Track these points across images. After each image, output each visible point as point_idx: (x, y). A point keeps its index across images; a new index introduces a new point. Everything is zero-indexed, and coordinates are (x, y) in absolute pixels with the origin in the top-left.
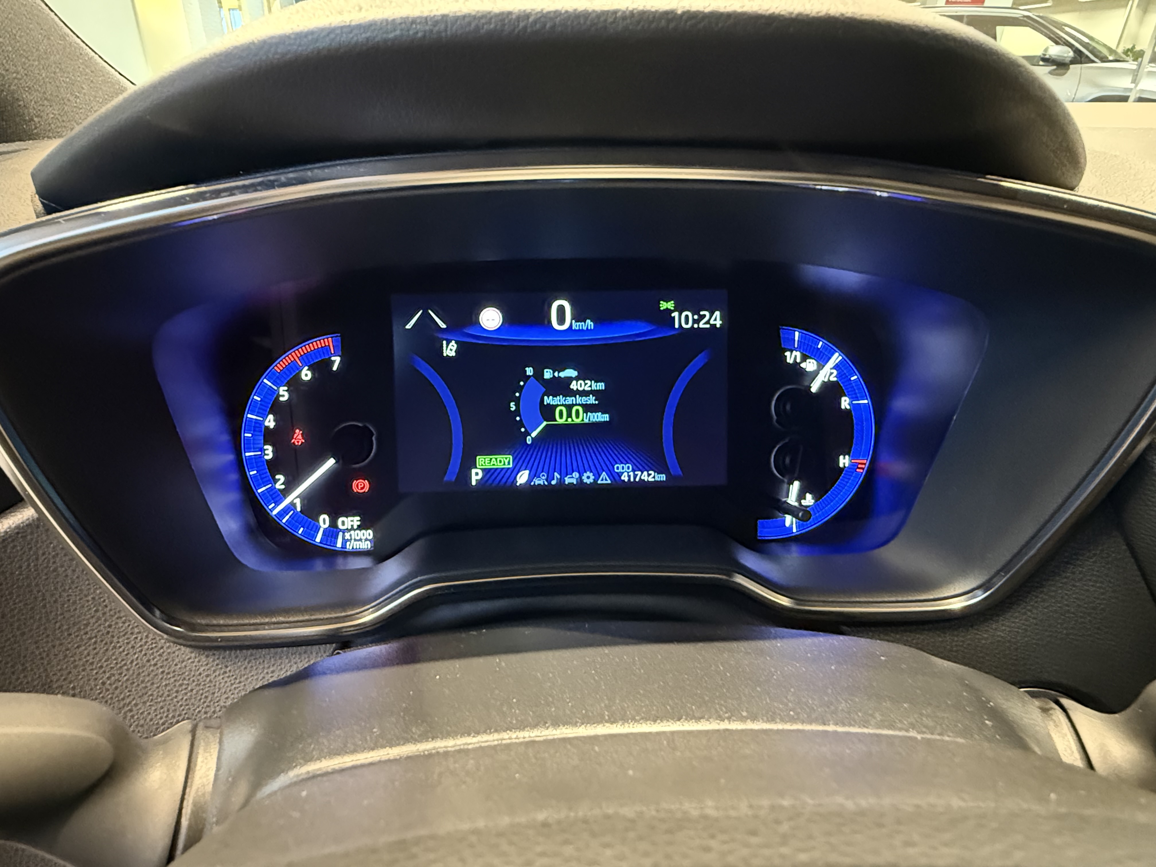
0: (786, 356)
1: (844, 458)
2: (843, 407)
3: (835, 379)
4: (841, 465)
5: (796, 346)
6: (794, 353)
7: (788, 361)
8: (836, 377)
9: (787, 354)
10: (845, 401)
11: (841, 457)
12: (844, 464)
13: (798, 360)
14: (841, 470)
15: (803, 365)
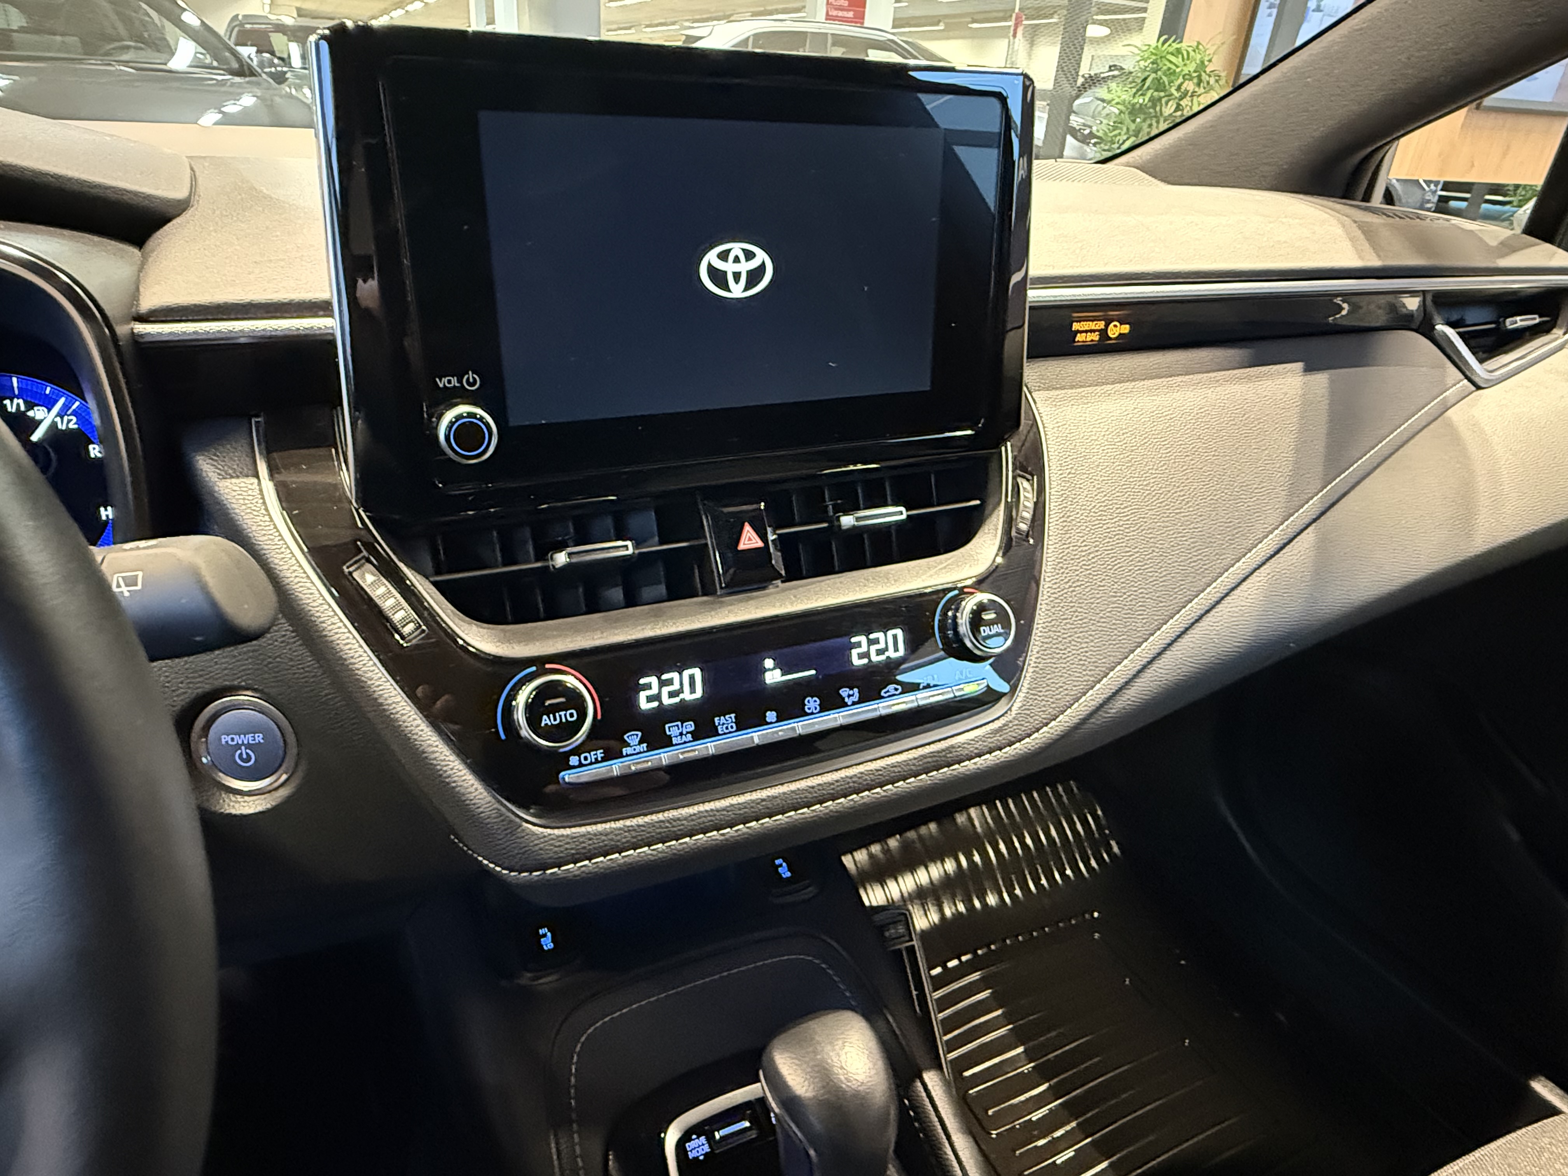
0: (5, 405)
1: (106, 510)
2: (92, 456)
3: (76, 426)
4: (104, 518)
5: (16, 392)
6: (16, 401)
7: (9, 409)
8: (75, 424)
9: (7, 402)
10: (94, 449)
11: (102, 509)
12: (107, 516)
13: (23, 408)
14: (107, 522)
15: (30, 413)
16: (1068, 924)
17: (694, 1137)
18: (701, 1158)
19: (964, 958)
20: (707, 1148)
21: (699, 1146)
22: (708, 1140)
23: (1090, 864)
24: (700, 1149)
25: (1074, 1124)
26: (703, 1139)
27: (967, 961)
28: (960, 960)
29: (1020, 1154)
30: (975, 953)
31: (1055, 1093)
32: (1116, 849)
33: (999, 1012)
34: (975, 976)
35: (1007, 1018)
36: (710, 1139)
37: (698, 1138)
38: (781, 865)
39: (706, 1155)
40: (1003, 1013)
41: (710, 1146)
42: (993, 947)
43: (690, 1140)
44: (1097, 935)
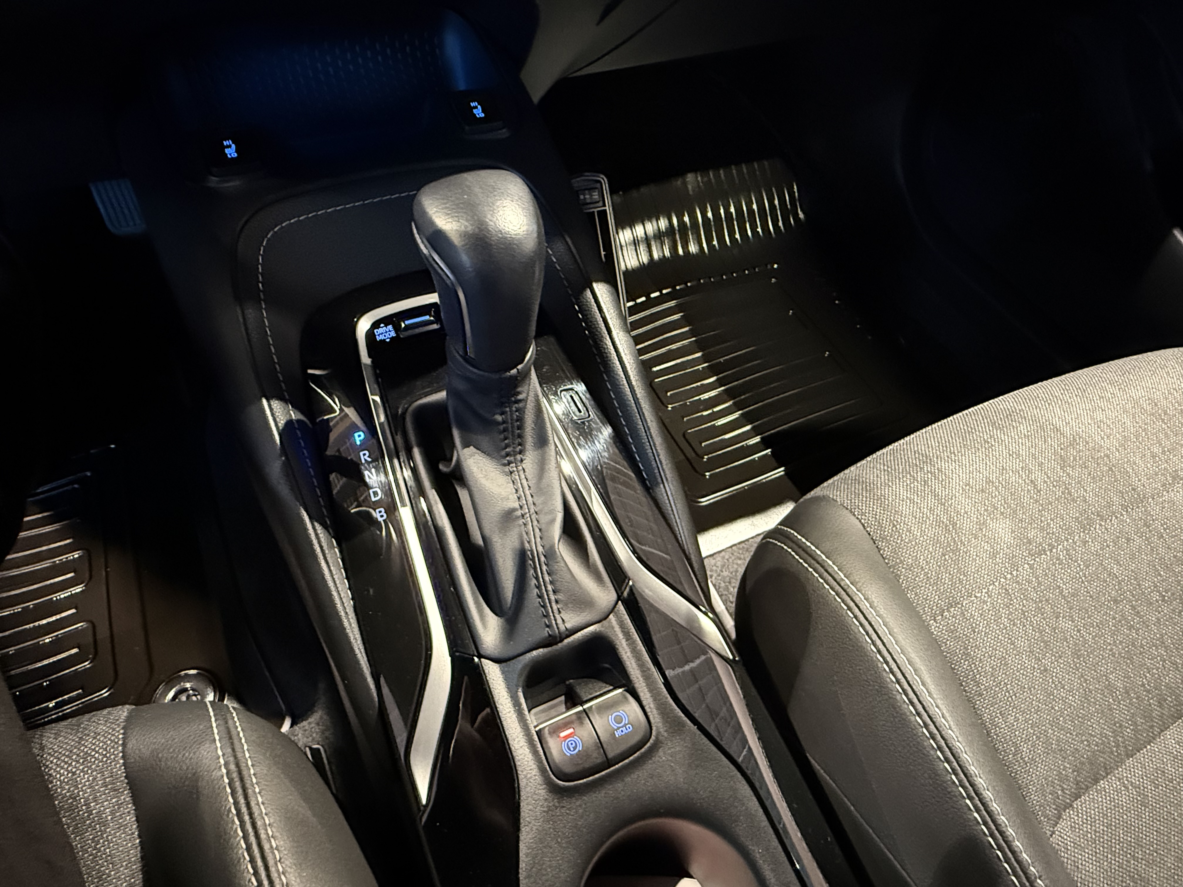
16: (752, 271)
17: (382, 325)
18: (388, 340)
19: (664, 292)
20: (393, 334)
21: (386, 332)
22: (394, 327)
23: (778, 224)
24: (387, 335)
25: (731, 403)
26: (390, 327)
27: (667, 294)
28: (661, 292)
29: (687, 420)
30: (674, 288)
31: (720, 383)
32: (801, 215)
33: (687, 329)
34: (672, 303)
35: (692, 333)
36: (397, 328)
37: (386, 326)
38: (476, 107)
39: (392, 339)
40: (690, 330)
41: (396, 333)
42: (689, 284)
43: (379, 327)
44: (773, 280)
